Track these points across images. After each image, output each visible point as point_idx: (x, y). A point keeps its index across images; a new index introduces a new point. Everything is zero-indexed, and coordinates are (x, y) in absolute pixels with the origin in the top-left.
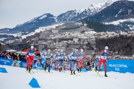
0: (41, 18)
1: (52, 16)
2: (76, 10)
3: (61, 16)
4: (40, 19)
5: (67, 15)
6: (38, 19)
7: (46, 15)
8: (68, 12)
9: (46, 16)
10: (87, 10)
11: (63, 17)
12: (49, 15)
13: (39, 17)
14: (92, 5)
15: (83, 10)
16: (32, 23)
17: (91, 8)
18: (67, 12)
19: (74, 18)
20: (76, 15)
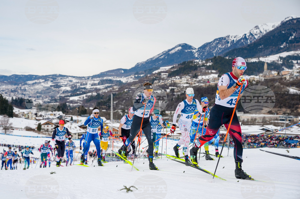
0: (173, 51)
1: (190, 47)
2: (228, 36)
3: (204, 47)
4: (170, 53)
5: (214, 44)
6: (167, 53)
7: (180, 45)
8: (216, 40)
9: (180, 48)
10: (248, 35)
11: (207, 49)
12: (185, 46)
13: (170, 50)
14: (257, 27)
15: (241, 35)
16: (158, 60)
17: (255, 31)
18: (214, 41)
19: (225, 49)
20: (229, 45)
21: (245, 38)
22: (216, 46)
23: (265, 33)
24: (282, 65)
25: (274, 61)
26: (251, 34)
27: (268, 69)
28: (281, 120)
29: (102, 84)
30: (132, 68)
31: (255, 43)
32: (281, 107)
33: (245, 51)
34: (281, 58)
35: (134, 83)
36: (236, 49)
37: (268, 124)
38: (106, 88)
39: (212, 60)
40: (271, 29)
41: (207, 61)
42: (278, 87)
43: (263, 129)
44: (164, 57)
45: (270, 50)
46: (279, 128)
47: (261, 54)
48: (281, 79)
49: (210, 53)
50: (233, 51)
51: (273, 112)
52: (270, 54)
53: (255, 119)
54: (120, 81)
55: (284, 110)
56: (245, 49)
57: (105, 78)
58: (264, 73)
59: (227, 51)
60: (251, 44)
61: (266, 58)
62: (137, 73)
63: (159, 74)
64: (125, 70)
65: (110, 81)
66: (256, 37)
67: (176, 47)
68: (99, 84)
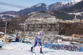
0: (37, 6)
1: (45, 5)
2: (62, 2)
4: (36, 6)
6: (35, 7)
8: (56, 3)
9: (41, 5)
10: (70, 2)
11: (52, 6)
12: (43, 4)
13: (36, 5)
15: (67, 3)
16: (30, 9)
17: (73, 1)
19: (60, 8)
20: (62, 6)
21: (68, 4)
22: (56, 6)
23: (77, 3)
24: (82, 17)
25: (79, 15)
26: (71, 2)
27: (76, 18)
28: (79, 40)
29: (4, 17)
30: (19, 11)
31: (72, 6)
32: (80, 34)
33: (68, 10)
34: (82, 14)
35: (19, 18)
36: (64, 8)
37: (73, 41)
38: (6, 19)
39: (54, 11)
40: (79, 1)
41: (52, 12)
42: (80, 26)
43: (71, 43)
44: (34, 8)
45: (78, 10)
46: (78, 43)
47: (74, 11)
48: (81, 23)
49: (53, 9)
50: (63, 9)
51: (77, 36)
52: (78, 12)
53: (69, 39)
54: (12, 16)
55: (81, 36)
56: (68, 8)
57: (6, 15)
58: (75, 19)
59: (61, 9)
60: (71, 7)
61: (76, 14)
62: (21, 14)
63: (31, 15)
64: (15, 12)
65: (8, 16)
66: (73, 4)
67: (39, 4)
68: (2, 17)
